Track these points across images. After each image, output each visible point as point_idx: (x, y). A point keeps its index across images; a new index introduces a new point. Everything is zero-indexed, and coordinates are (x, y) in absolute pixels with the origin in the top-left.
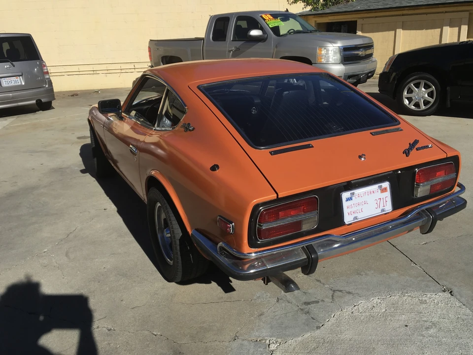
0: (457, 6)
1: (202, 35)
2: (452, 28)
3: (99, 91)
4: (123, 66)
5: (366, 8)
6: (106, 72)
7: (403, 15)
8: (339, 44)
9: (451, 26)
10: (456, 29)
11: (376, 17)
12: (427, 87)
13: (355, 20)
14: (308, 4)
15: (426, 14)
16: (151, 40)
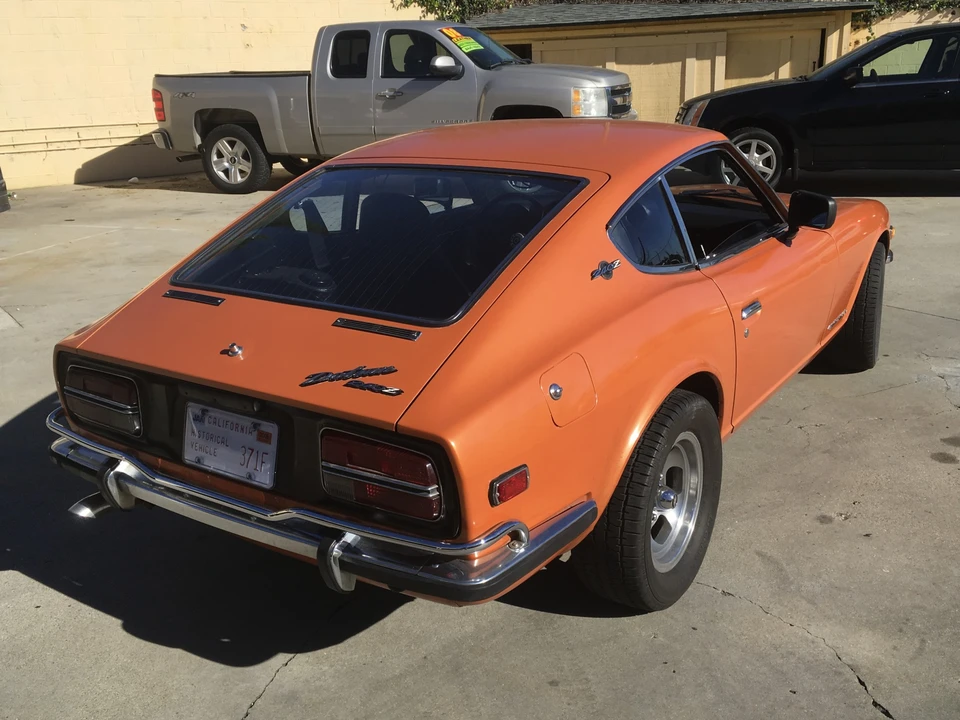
0: (705, 22)
1: (305, 64)
2: (700, 62)
3: (14, 193)
4: (53, 136)
5: (548, 21)
6: (11, 150)
7: (616, 36)
8: (604, 83)
9: (699, 57)
10: (708, 63)
11: (567, 38)
12: (761, 150)
13: (527, 42)
14: (431, 10)
15: (657, 34)
16: (157, 76)
